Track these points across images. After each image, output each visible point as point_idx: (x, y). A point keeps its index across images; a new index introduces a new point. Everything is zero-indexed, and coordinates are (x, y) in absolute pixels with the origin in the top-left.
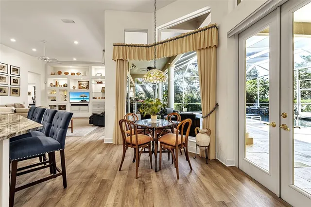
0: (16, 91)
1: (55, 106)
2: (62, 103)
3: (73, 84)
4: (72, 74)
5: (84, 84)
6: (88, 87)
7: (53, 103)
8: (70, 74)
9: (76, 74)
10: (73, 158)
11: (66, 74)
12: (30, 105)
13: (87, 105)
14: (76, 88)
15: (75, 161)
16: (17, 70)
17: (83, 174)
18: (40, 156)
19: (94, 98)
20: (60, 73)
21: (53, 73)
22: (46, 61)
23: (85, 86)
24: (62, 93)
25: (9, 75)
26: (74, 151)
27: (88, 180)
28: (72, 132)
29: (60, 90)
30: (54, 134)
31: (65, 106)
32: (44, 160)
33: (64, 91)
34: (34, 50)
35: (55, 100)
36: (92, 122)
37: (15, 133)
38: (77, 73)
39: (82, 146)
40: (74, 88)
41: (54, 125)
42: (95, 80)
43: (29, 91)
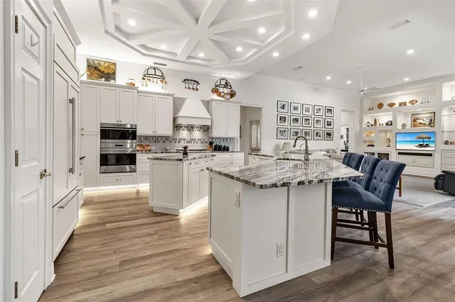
0: (330, 135)
1: (373, 154)
2: (384, 150)
3: (403, 121)
4: (401, 105)
5: (425, 118)
6: (432, 123)
7: (371, 150)
8: (397, 105)
9: (408, 104)
10: (403, 234)
11: (391, 105)
12: (342, 151)
13: (431, 155)
14: (408, 127)
15: (407, 239)
16: (331, 110)
17: (423, 265)
18: (357, 214)
19: (446, 143)
20: (380, 106)
21: (371, 108)
22: (362, 93)
23: (427, 121)
24: (383, 135)
25: (324, 117)
26: (403, 224)
27: (432, 278)
28: (400, 196)
29: (380, 131)
30: (376, 189)
31: (388, 154)
32: (362, 220)
33: (386, 131)
34: (349, 82)
35: (373, 146)
36: (440, 186)
37: (339, 178)
38: (411, 102)
39: (418, 221)
40: (404, 125)
41: (376, 178)
42: (450, 108)
43: (342, 134)
